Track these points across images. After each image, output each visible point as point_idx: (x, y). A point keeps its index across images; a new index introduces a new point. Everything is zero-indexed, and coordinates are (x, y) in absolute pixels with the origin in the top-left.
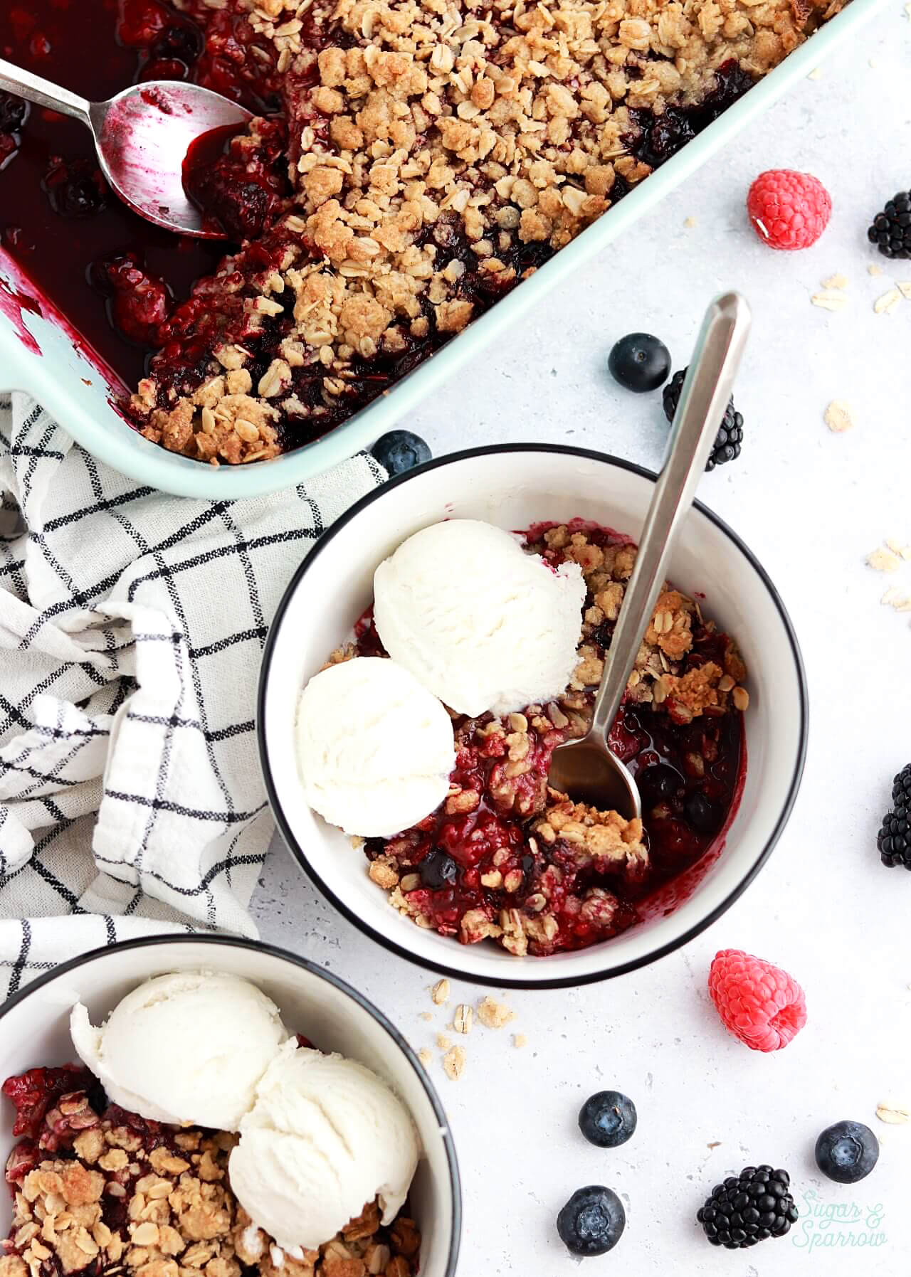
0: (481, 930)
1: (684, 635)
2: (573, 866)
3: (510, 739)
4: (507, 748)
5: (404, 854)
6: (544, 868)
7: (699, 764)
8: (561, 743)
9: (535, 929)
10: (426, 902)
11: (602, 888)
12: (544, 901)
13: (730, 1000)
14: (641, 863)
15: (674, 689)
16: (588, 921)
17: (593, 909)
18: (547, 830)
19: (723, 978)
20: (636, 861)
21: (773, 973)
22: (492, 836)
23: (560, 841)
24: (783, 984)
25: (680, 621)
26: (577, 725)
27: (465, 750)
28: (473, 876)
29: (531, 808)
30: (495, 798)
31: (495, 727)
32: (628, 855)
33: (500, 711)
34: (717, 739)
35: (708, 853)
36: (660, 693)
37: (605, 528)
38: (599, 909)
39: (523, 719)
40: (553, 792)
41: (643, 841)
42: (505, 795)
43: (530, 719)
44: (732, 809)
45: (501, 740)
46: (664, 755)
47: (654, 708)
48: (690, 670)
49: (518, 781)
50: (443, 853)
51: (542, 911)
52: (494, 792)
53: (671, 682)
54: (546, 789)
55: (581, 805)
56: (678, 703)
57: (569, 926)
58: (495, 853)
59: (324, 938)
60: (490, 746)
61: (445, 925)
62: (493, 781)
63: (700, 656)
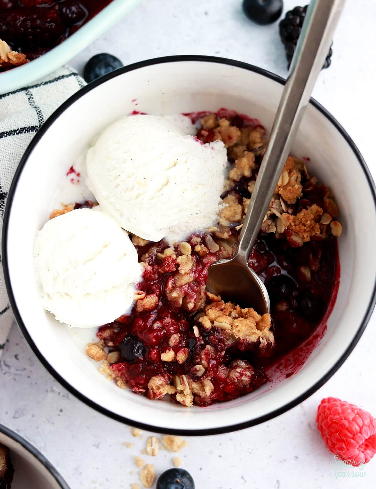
0: (162, 390)
1: (297, 186)
2: (223, 345)
3: (180, 260)
4: (178, 265)
5: (109, 338)
6: (203, 347)
7: (307, 273)
8: (215, 262)
9: (198, 388)
10: (124, 371)
11: (242, 359)
12: (203, 369)
13: (332, 433)
14: (269, 344)
15: (290, 224)
16: (234, 383)
17: (238, 375)
18: (205, 321)
19: (326, 418)
20: (266, 343)
21: (360, 414)
22: (168, 326)
23: (214, 329)
24: (367, 422)
25: (294, 177)
26: (225, 250)
27: (150, 268)
28: (155, 354)
29: (195, 306)
30: (169, 299)
31: (170, 252)
32: (261, 339)
33: (172, 239)
34: (319, 257)
35: (315, 333)
36: (281, 226)
37: (242, 115)
38: (242, 374)
39: (189, 246)
40: (211, 295)
41: (271, 329)
42: (175, 298)
43: (193, 246)
44: (330, 303)
45: (174, 261)
46: (284, 268)
47: (277, 236)
48: (301, 210)
49: (185, 288)
50: (135, 338)
51: (202, 376)
52: (168, 295)
53: (288, 219)
54: (205, 293)
55: (229, 304)
56: (293, 233)
57: (221, 387)
58: (170, 338)
59: (59, 393)
60: (166, 264)
61: (137, 387)
62: (168, 288)
63: (308, 201)
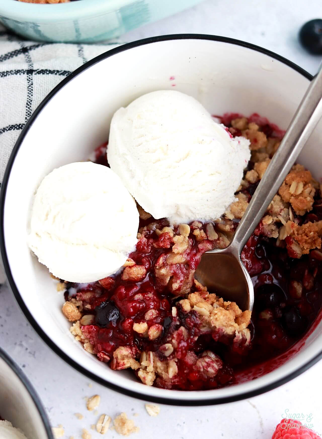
0: (125, 361)
1: (309, 199)
2: (198, 331)
3: (176, 239)
4: (173, 244)
5: (88, 301)
6: (177, 327)
7: (299, 289)
8: (209, 250)
9: (162, 368)
10: (94, 334)
11: (214, 353)
12: (172, 349)
14: (244, 340)
15: (293, 232)
16: (199, 372)
17: (204, 364)
18: (186, 303)
20: (241, 338)
22: (148, 300)
23: (193, 312)
25: (308, 190)
26: (223, 241)
27: (145, 240)
28: (129, 323)
29: (179, 289)
30: (156, 275)
31: (169, 230)
32: (237, 332)
33: (174, 220)
34: (315, 275)
35: (292, 349)
36: (284, 234)
37: (272, 125)
38: (208, 365)
39: (188, 228)
40: (197, 283)
41: (249, 327)
42: (163, 275)
43: (192, 230)
44: (315, 323)
45: (170, 239)
46: (277, 278)
47: (278, 243)
48: (307, 222)
49: (174, 268)
50: (113, 305)
51: (169, 356)
52: (157, 271)
53: (292, 226)
54: (193, 281)
55: (214, 295)
56: (294, 242)
57: (185, 372)
58: (147, 311)
59: (27, 349)
60: (162, 240)
61: (103, 353)
62: (158, 264)
63: (316, 216)
